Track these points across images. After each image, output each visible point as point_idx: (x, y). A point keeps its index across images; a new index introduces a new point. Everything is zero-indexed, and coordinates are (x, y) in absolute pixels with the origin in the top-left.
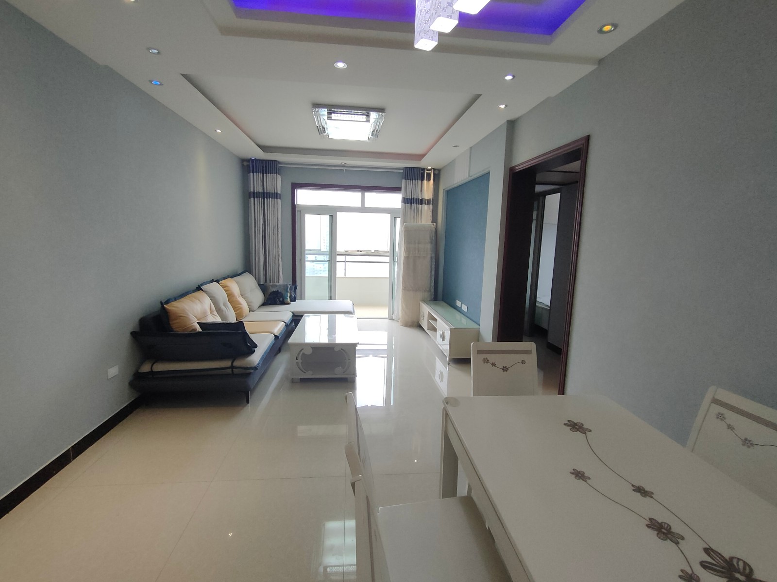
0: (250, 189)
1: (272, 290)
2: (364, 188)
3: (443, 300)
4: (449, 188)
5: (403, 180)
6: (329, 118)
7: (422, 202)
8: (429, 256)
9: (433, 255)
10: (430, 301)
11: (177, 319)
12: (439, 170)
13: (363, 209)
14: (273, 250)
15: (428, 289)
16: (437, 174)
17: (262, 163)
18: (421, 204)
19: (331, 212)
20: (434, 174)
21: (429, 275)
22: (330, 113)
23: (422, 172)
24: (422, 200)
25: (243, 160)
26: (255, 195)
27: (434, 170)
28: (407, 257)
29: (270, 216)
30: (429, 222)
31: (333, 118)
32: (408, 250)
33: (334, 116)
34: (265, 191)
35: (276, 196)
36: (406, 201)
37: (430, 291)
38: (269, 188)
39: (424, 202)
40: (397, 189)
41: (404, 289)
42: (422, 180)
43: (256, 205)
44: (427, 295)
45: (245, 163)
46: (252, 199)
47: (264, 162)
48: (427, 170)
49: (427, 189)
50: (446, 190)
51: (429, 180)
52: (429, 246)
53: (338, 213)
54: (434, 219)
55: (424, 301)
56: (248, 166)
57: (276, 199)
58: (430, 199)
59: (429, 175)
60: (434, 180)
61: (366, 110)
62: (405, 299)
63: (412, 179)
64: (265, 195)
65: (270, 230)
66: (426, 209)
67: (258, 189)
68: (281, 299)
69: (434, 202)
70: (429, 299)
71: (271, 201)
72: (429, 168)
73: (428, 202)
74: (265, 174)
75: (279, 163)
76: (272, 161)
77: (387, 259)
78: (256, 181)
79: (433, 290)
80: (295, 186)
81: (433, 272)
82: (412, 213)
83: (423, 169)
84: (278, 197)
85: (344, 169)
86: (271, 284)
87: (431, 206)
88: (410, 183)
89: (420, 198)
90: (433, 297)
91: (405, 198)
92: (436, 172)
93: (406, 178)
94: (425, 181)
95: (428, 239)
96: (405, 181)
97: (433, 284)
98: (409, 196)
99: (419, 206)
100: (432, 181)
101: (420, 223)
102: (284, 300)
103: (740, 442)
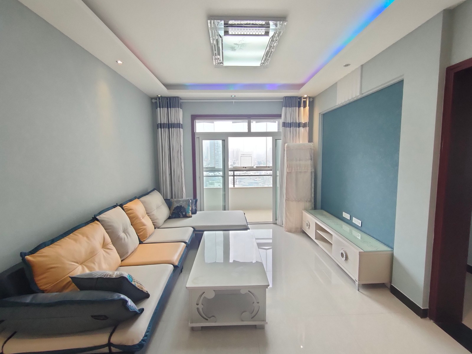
0: (158, 122)
1: (176, 205)
2: (249, 118)
3: (321, 209)
4: (325, 112)
5: (284, 108)
7: (299, 125)
8: (309, 171)
9: (313, 170)
10: (311, 210)
12: (314, 98)
13: (249, 134)
14: (177, 171)
15: (309, 200)
16: (312, 101)
17: (167, 99)
18: (299, 127)
19: (224, 137)
20: (309, 101)
21: (310, 187)
22: (227, 25)
23: (299, 100)
25: (152, 99)
26: (162, 126)
27: (310, 98)
28: (290, 172)
29: (174, 142)
30: (306, 141)
31: (230, 33)
32: (290, 166)
33: (231, 31)
34: (170, 122)
35: (178, 126)
36: (285, 125)
37: (311, 201)
38: (173, 120)
39: (301, 126)
40: (279, 116)
41: (288, 200)
42: (299, 106)
43: (163, 134)
44: (309, 205)
45: (154, 101)
46: (160, 129)
47: (169, 99)
48: (303, 99)
49: (303, 115)
50: (322, 113)
51: (305, 106)
52: (309, 162)
53: (229, 138)
54: (311, 140)
55: (306, 210)
56: (156, 102)
57: (179, 128)
58: (306, 123)
59: (305, 102)
60: (309, 106)
62: (289, 209)
63: (290, 106)
64: (170, 126)
65: (174, 154)
66: (303, 131)
67: (164, 121)
68: (184, 213)
69: (310, 124)
70: (310, 208)
71: (174, 130)
72: (305, 96)
73: (305, 125)
74: (169, 109)
75: (181, 99)
76: (175, 97)
78: (162, 115)
79: (313, 200)
80: (194, 117)
81: (313, 185)
82: (291, 134)
83: (300, 98)
84: (181, 127)
85: (234, 101)
86: (176, 200)
87: (307, 128)
88: (289, 109)
89: (298, 122)
90: (313, 206)
91: (285, 123)
92: (311, 100)
93: (286, 106)
94: (302, 108)
95: (308, 156)
96: (285, 108)
97: (313, 195)
98: (289, 121)
99: (298, 128)
100: (307, 108)
101: (298, 143)
102: (186, 213)
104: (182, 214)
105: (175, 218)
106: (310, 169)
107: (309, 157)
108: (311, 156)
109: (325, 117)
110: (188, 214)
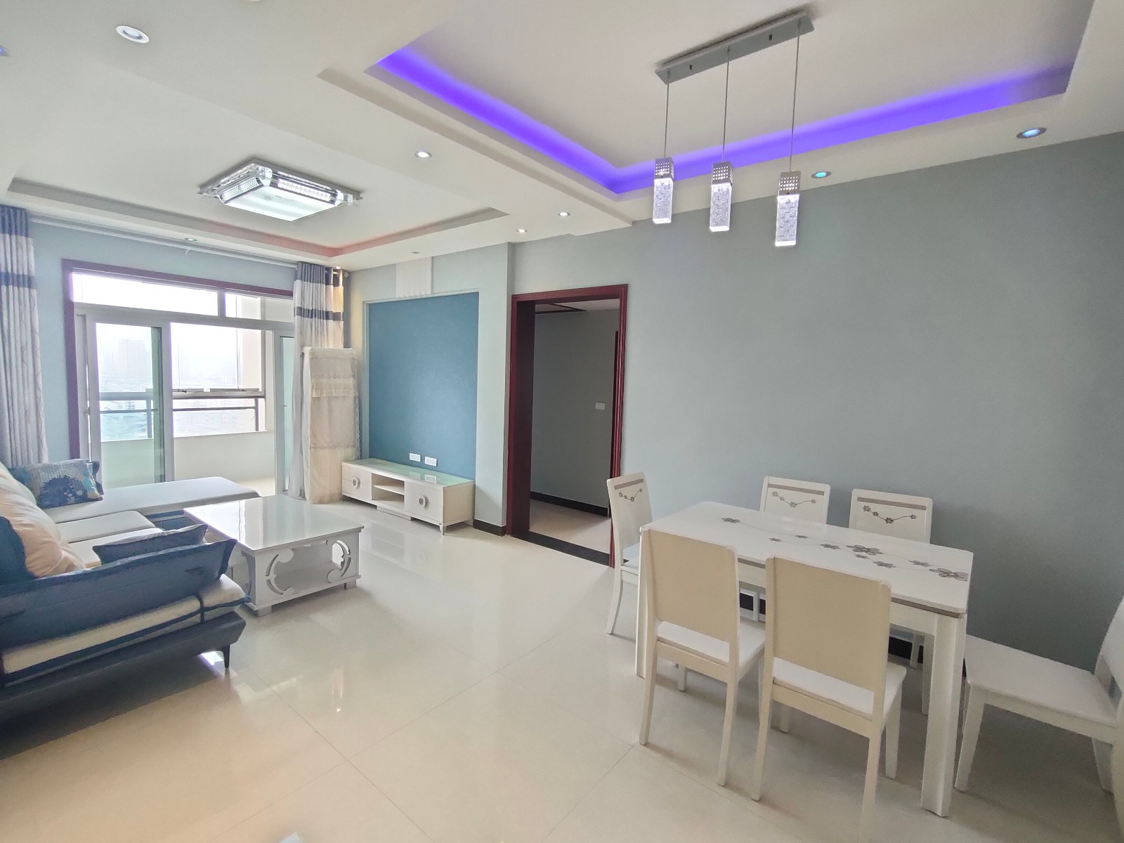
2: (222, 286)
3: (370, 457)
4: (371, 303)
5: (298, 282)
7: (327, 315)
8: (352, 396)
10: (355, 460)
12: (351, 273)
13: (221, 320)
15: (351, 444)
16: (349, 276)
18: (327, 318)
19: (159, 323)
20: (344, 278)
21: (353, 423)
22: (275, 177)
23: (326, 272)
24: (327, 313)
27: (344, 271)
28: (316, 398)
30: (340, 346)
31: (280, 185)
32: (317, 387)
33: (281, 183)
35: (28, 282)
36: (302, 312)
37: (354, 446)
39: (331, 316)
40: (289, 294)
42: (327, 283)
44: (351, 452)
48: (334, 271)
49: (334, 299)
50: (367, 303)
51: (336, 284)
52: (350, 381)
53: (172, 324)
54: (347, 344)
55: (347, 460)
57: (27, 289)
58: (339, 313)
59: (336, 278)
60: (343, 285)
61: (334, 187)
63: (312, 281)
66: (335, 327)
68: (79, 493)
69: (346, 316)
70: (354, 458)
72: (338, 268)
73: (336, 317)
75: (32, 216)
76: (15, 209)
79: (358, 444)
80: (70, 265)
82: (313, 330)
83: (328, 269)
84: (33, 284)
85: (189, 248)
87: (342, 323)
88: (310, 286)
89: (324, 310)
90: (359, 454)
91: (301, 308)
92: (347, 275)
93: (303, 279)
94: (332, 286)
95: (349, 371)
96: (302, 283)
97: (358, 436)
98: (308, 306)
99: (325, 321)
100: (341, 288)
101: (326, 347)
102: (85, 492)
103: (789, 506)
104: (75, 495)
105: (52, 506)
106: (352, 394)
107: (351, 373)
108: (353, 372)
109: (374, 309)
110: (88, 494)
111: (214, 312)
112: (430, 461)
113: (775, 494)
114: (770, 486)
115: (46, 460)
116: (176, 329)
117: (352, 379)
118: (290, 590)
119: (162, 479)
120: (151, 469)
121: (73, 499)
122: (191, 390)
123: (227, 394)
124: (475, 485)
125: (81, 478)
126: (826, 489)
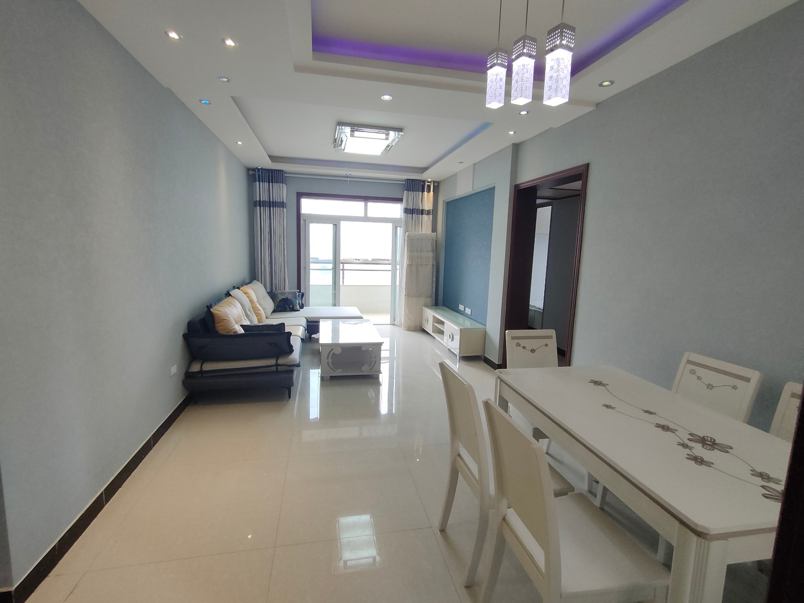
0: (256, 198)
1: (281, 297)
2: (366, 199)
3: (443, 305)
4: (448, 201)
5: (405, 192)
6: (352, 135)
7: (422, 212)
8: (431, 264)
9: (435, 263)
10: (432, 306)
11: (221, 322)
12: (438, 183)
13: (366, 219)
14: (279, 259)
15: (430, 295)
16: (437, 186)
17: (269, 172)
18: (422, 214)
19: (335, 222)
20: (434, 186)
21: (431, 281)
23: (423, 183)
24: (422, 210)
25: (248, 169)
26: (261, 204)
27: (434, 182)
28: (410, 265)
29: (276, 224)
30: (430, 231)
31: (355, 136)
32: (411, 258)
33: (356, 134)
34: (271, 200)
35: (282, 205)
36: (407, 211)
37: (431, 297)
38: (276, 198)
39: (424, 213)
40: (400, 200)
41: (407, 296)
42: (423, 191)
43: (263, 214)
44: (429, 301)
45: (251, 172)
46: (258, 208)
47: (270, 171)
48: (427, 182)
49: (427, 201)
50: (446, 201)
51: (429, 191)
52: (431, 254)
53: (342, 222)
54: (434, 229)
55: (426, 306)
56: (254, 175)
57: (282, 208)
58: (430, 210)
59: (429, 187)
60: (433, 191)
61: (386, 129)
62: (408, 305)
63: (413, 190)
64: (271, 204)
65: (276, 239)
66: (427, 219)
67: (264, 198)
68: (291, 306)
69: (434, 212)
70: (431, 305)
71: (277, 210)
72: (430, 180)
73: (428, 213)
74: (271, 184)
75: (286, 173)
76: (279, 170)
77: (389, 267)
78: (262, 190)
79: (434, 296)
80: (300, 195)
81: (434, 279)
82: (413, 222)
83: (424, 182)
84: (284, 206)
85: (349, 179)
86: (280, 291)
87: (431, 216)
88: (411, 194)
89: (421, 208)
90: (434, 302)
91: (407, 208)
92: (436, 184)
93: (408, 190)
94: (426, 193)
95: (430, 247)
96: (407, 192)
97: (434, 291)
98: (410, 207)
99: (420, 216)
100: (432, 193)
101: (420, 232)
102: (293, 306)
103: (706, 387)
104: (289, 307)
105: (280, 311)
107: (431, 249)
108: (433, 247)
109: (451, 205)
110: (295, 307)
111: (362, 215)
112: (468, 311)
113: (693, 372)
114: (689, 362)
115: (287, 290)
116: (343, 224)
117: (431, 253)
118: (340, 370)
119: (335, 305)
120: (330, 300)
121: (288, 309)
122: (362, 260)
123: (380, 262)
124: (486, 332)
125: (293, 300)
126: (755, 376)
